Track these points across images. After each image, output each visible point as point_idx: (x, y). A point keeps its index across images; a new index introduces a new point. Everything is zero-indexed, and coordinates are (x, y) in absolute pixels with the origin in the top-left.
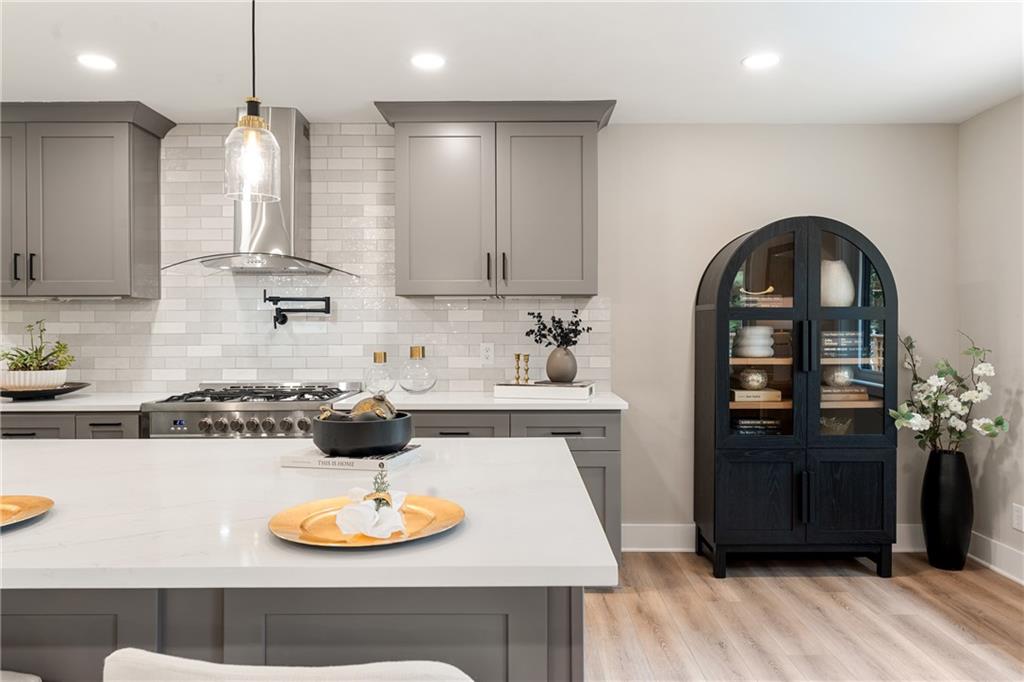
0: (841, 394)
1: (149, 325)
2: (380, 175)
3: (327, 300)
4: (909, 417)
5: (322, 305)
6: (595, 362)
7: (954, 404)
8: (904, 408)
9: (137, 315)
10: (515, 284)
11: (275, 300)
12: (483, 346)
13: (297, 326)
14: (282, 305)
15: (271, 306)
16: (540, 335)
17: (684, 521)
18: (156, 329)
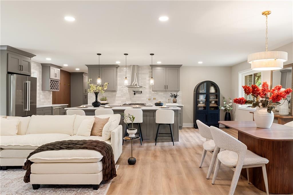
0: (213, 104)
1: (116, 95)
2: (149, 74)
3: (141, 91)
4: (221, 107)
5: (141, 92)
6: (179, 100)
7: (228, 106)
8: (221, 106)
9: (114, 93)
10: (169, 89)
11: (134, 91)
12: (164, 98)
13: (137, 95)
14: (135, 92)
15: (134, 92)
16: (172, 96)
17: (192, 123)
18: (117, 95)
